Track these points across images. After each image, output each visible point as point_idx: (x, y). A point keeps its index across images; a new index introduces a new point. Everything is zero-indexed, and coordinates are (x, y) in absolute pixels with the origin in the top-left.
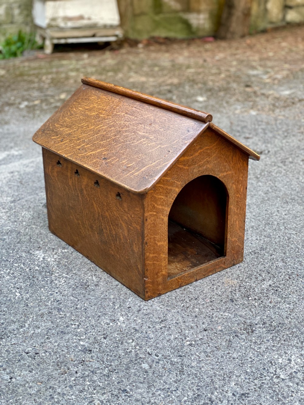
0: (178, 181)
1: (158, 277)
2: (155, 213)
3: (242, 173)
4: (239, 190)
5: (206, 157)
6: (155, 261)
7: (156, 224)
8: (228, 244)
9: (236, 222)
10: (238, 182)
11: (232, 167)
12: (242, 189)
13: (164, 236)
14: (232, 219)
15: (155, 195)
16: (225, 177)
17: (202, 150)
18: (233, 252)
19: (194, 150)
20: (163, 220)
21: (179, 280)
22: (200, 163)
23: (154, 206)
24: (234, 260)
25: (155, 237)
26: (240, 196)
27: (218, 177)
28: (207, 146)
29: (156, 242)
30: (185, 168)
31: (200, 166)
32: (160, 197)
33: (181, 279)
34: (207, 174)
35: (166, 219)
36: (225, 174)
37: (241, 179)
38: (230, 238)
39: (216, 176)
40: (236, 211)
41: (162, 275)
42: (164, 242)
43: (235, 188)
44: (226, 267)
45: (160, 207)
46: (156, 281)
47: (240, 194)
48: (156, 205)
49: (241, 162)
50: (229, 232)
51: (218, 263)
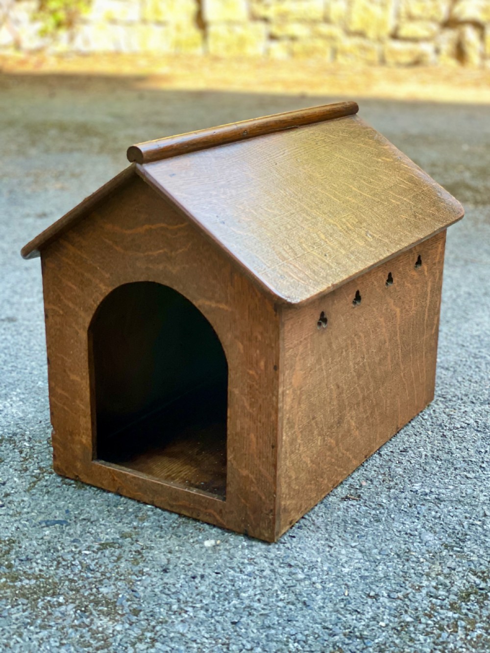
0: (102, 269)
1: (73, 441)
2: (61, 312)
3: (261, 323)
4: (254, 360)
5: (163, 247)
6: (67, 406)
7: (64, 333)
9: (248, 434)
10: (250, 340)
11: (233, 298)
12: (262, 364)
13: (80, 365)
14: (238, 421)
15: (59, 276)
16: (213, 310)
17: (152, 227)
18: (243, 500)
19: (134, 218)
20: (77, 333)
21: (115, 478)
22: (150, 253)
23: (59, 296)
24: (246, 521)
25: (64, 360)
26: (257, 378)
27: (196, 304)
28: (163, 221)
29: (67, 370)
30: (117, 249)
31: (149, 259)
32: (69, 283)
33: (118, 478)
34: (166, 283)
35: (84, 335)
36: (214, 305)
37: (259, 337)
38: (235, 463)
39: (189, 298)
40: (248, 408)
41: (81, 443)
42: (82, 380)
43: (242, 351)
44: (225, 524)
45: (71, 305)
46: (71, 448)
47: (259, 372)
48: (62, 297)
49: (256, 295)
50: (232, 449)
51: (203, 501)
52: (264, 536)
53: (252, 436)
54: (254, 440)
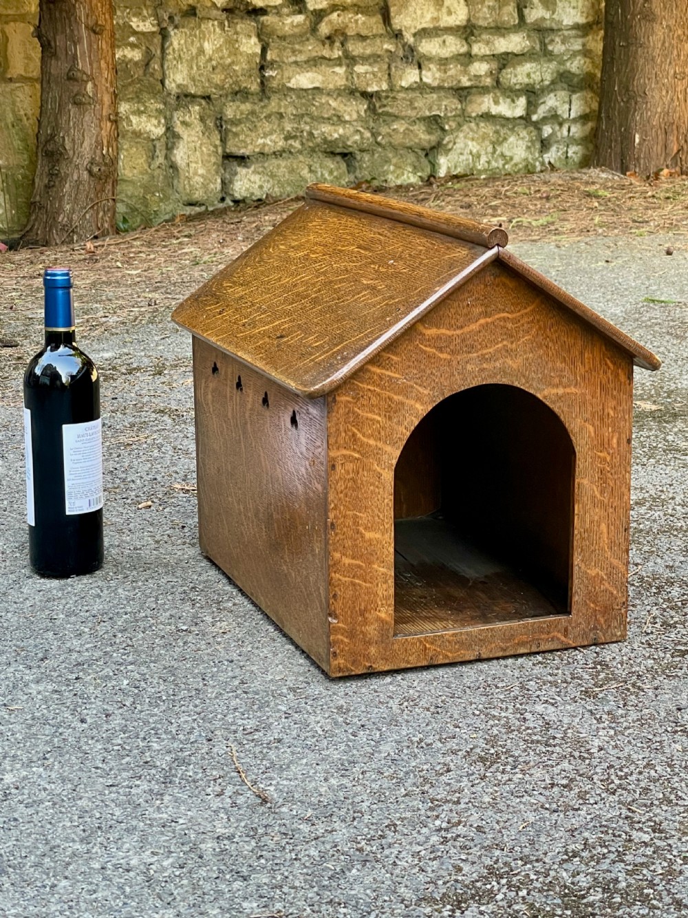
0: (420, 386)
1: (366, 622)
2: (357, 455)
3: (614, 397)
4: (606, 440)
5: (503, 340)
6: (358, 578)
7: (359, 481)
8: (576, 581)
9: (599, 526)
10: (602, 419)
11: (583, 378)
12: (615, 441)
13: (381, 516)
14: (587, 515)
15: (356, 409)
16: (560, 398)
17: (489, 320)
18: (592, 605)
19: (466, 315)
20: (379, 476)
21: (428, 646)
22: (485, 352)
23: (354, 435)
24: (595, 628)
25: (357, 517)
26: (608, 459)
27: (539, 396)
28: (504, 311)
29: (361, 529)
30: (441, 356)
31: (483, 358)
32: (370, 415)
33: (432, 643)
34: (505, 381)
35: (388, 476)
36: (561, 391)
37: (612, 413)
38: (583, 566)
39: (532, 391)
40: (598, 496)
41: (379, 619)
42: (383, 535)
43: (593, 434)
44: (571, 642)
45: (372, 442)
46: (362, 632)
47: (611, 452)
48: (359, 435)
49: (609, 368)
50: (580, 550)
51: (545, 626)
52: (616, 635)
53: (603, 527)
54: (605, 530)
